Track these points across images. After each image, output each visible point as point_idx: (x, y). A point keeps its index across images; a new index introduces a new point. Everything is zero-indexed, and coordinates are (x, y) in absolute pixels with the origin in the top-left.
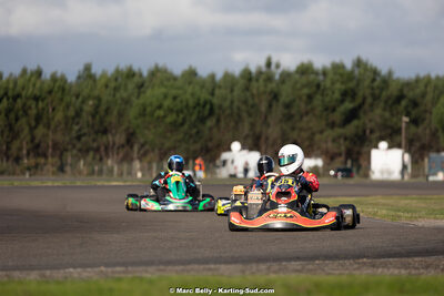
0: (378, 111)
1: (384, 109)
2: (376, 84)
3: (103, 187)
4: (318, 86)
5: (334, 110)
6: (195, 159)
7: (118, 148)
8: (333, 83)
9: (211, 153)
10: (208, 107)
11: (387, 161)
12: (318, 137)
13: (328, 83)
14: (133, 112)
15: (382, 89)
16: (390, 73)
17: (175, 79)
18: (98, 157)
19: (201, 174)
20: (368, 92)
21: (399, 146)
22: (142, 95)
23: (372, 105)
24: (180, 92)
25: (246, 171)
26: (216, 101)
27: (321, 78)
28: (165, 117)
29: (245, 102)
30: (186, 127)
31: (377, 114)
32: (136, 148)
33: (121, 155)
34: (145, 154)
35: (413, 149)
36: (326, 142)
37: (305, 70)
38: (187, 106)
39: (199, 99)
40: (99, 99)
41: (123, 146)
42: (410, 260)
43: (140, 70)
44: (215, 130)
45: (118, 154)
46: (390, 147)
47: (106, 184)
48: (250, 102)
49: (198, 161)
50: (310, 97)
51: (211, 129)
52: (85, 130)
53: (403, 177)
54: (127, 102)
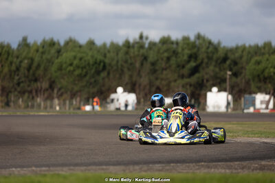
0: (211, 68)
1: (215, 66)
2: (210, 50)
3: (34, 116)
4: (174, 52)
5: (183, 67)
6: (93, 98)
7: (44, 91)
8: (183, 50)
9: (104, 94)
10: (102, 64)
11: (217, 100)
12: (172, 84)
13: (180, 50)
14: (54, 68)
15: (213, 53)
16: (219, 43)
17: (80, 46)
18: (31, 97)
19: (97, 108)
20: (204, 55)
21: (225, 90)
22: (60, 57)
23: (207, 63)
24: (84, 55)
25: (126, 106)
26: (107, 61)
27: (175, 46)
28: (74, 70)
29: (126, 62)
30: (88, 78)
31: (211, 70)
32: (55, 91)
33: (46, 95)
34: (61, 95)
35: (234, 92)
36: (178, 87)
37: (165, 41)
38: (89, 64)
39: (96, 60)
40: (32, 60)
41: (47, 90)
42: (232, 164)
43: (58, 41)
44: (106, 80)
45: (44, 94)
46: (219, 91)
47: (36, 114)
48: (129, 61)
49: (96, 99)
50: (168, 59)
51: (103, 79)
52: (23, 79)
53: (227, 110)
54: (50, 61)
